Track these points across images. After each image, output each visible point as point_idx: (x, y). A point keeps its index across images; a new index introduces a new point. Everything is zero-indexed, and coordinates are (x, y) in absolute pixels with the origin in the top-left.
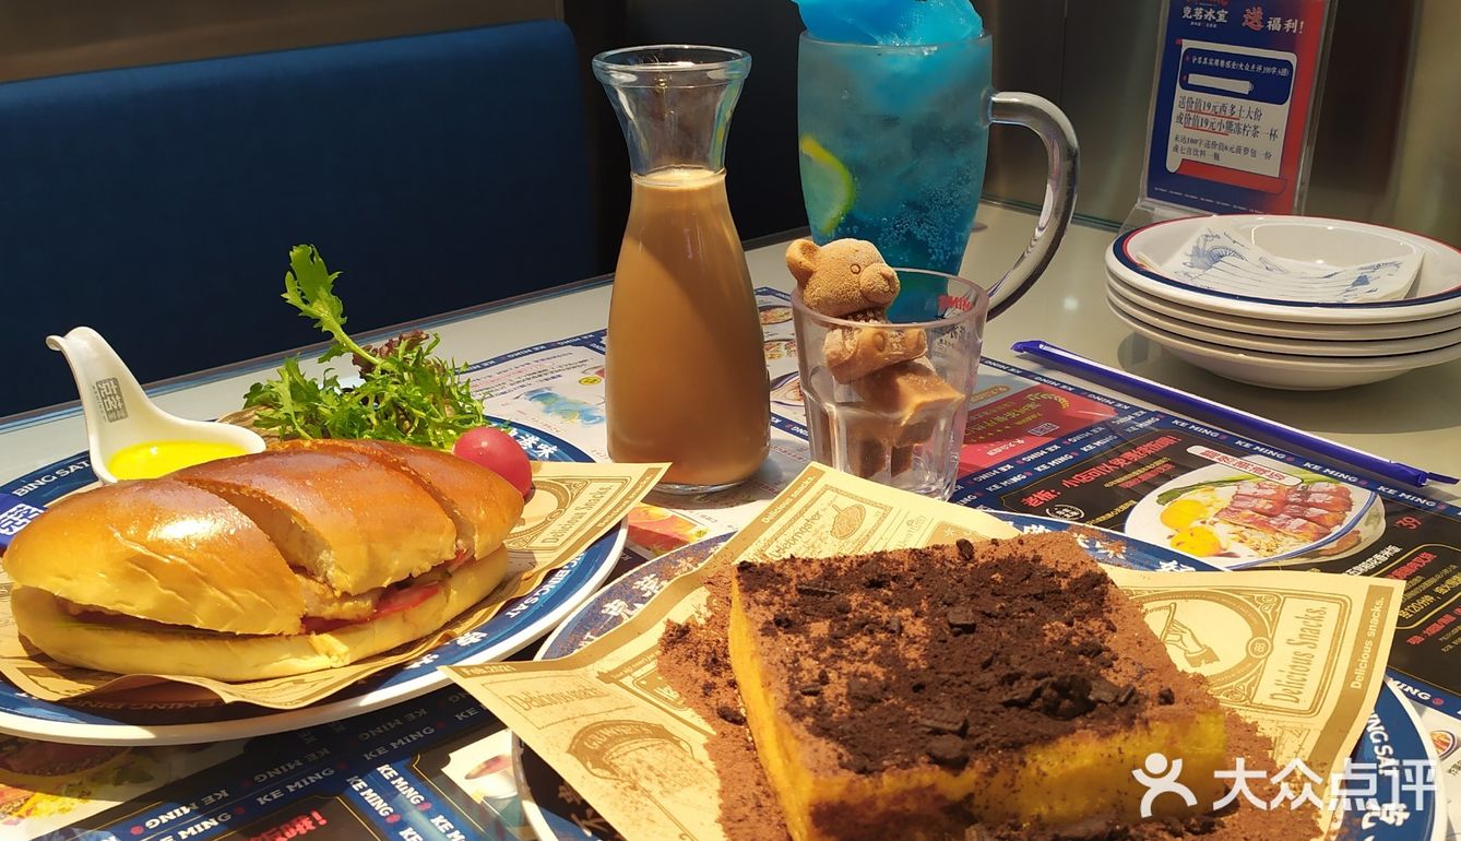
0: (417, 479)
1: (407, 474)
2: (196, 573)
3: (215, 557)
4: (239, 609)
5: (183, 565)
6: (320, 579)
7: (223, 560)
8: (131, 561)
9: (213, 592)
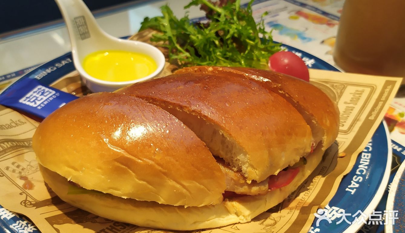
0: (289, 100)
1: (283, 96)
2: (160, 171)
3: (172, 160)
4: (188, 193)
5: (151, 165)
6: (235, 169)
7: (177, 161)
8: (117, 160)
9: (172, 183)
